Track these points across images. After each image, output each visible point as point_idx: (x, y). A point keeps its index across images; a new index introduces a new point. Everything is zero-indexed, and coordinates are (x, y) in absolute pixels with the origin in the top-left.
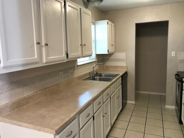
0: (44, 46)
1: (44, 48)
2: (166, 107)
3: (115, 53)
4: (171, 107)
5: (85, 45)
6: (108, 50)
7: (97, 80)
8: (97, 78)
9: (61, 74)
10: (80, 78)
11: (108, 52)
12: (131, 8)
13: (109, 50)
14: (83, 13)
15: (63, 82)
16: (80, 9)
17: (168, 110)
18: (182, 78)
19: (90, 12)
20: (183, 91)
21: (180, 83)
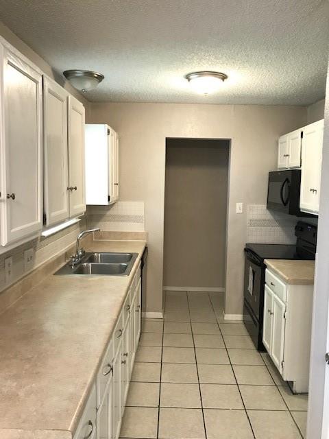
0: (4, 201)
1: (6, 204)
2: (225, 319)
3: (119, 202)
4: (234, 317)
5: (76, 188)
6: (109, 197)
7: (88, 273)
8: (88, 267)
9: (9, 264)
10: (48, 267)
11: (109, 200)
12: (156, 102)
13: (110, 195)
14: (73, 109)
15: (15, 286)
16: (67, 98)
17: (230, 323)
18: (263, 259)
19: (82, 104)
20: (266, 285)
21: (258, 269)
